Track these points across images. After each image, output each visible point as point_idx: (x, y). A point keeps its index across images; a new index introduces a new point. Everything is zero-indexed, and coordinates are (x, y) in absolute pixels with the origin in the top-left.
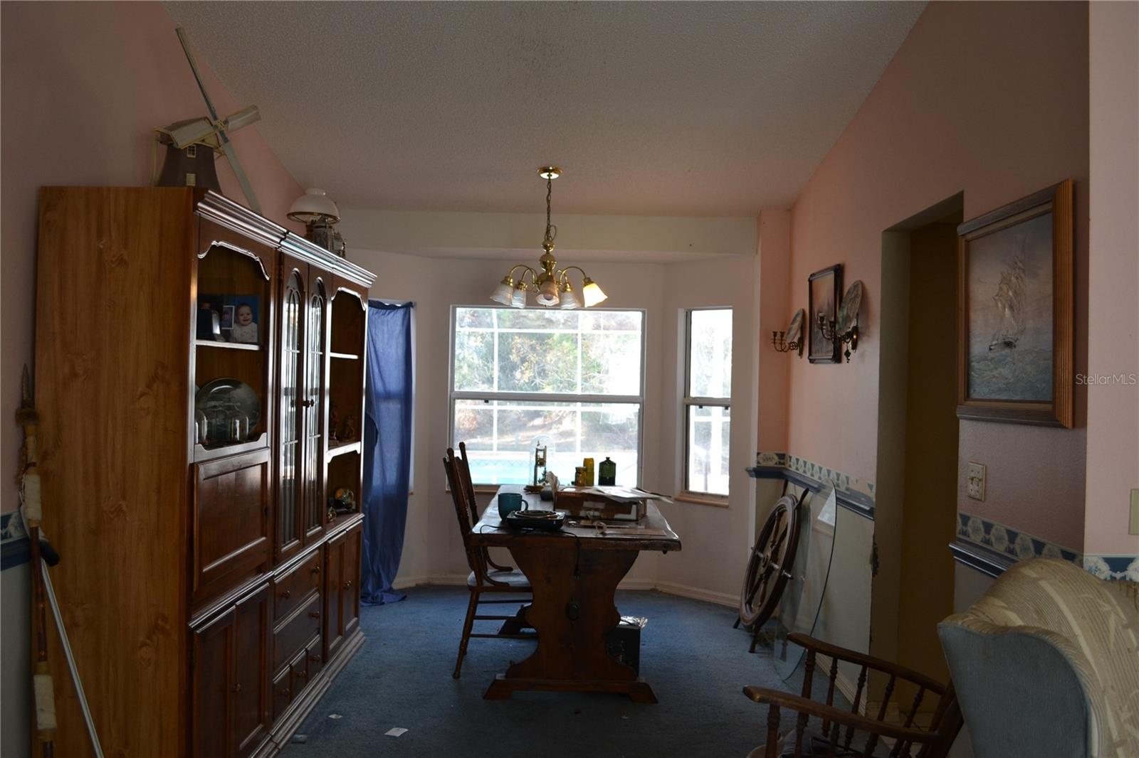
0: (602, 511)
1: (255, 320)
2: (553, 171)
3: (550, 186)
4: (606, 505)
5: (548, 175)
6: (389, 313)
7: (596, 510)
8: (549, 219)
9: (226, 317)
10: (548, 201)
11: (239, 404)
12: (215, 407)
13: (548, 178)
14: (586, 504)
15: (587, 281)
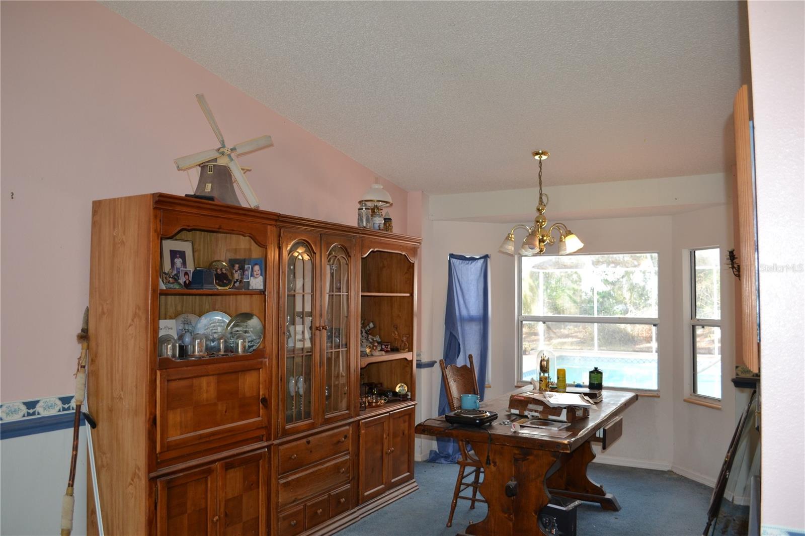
0: (540, 412)
1: (261, 275)
2: (542, 153)
3: (541, 165)
4: (544, 407)
5: (539, 157)
6: (471, 263)
7: (536, 411)
8: (541, 189)
9: (246, 273)
10: (540, 177)
11: (252, 329)
12: (237, 331)
13: (539, 159)
14: (531, 406)
15: (567, 232)
